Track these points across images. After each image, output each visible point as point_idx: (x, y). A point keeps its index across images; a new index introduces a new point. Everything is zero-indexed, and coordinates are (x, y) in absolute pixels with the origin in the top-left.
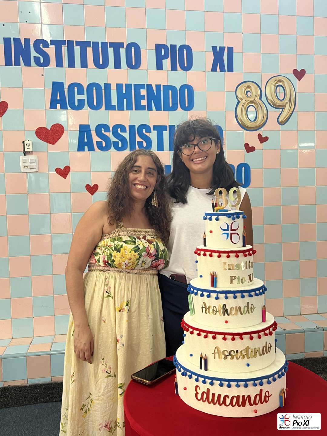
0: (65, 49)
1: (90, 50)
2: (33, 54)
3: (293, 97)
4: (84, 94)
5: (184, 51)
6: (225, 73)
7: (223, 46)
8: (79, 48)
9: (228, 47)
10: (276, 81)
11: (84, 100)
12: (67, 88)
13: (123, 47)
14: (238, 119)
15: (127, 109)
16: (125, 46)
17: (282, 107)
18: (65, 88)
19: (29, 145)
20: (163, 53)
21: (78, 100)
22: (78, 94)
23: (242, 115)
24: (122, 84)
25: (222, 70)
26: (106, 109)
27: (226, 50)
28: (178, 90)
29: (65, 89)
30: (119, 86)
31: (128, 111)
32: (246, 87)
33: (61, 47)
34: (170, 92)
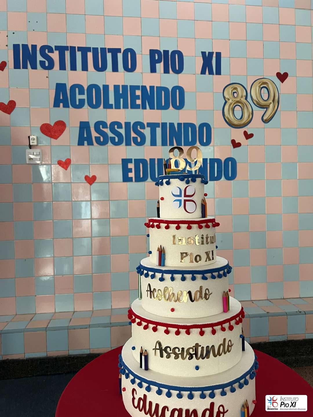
0: (67, 54)
1: (90, 55)
2: (39, 58)
3: (276, 98)
4: (84, 94)
5: (175, 56)
6: (214, 76)
7: (212, 51)
8: (80, 53)
9: (216, 52)
10: (261, 83)
11: (84, 100)
12: (69, 88)
13: (120, 52)
14: (225, 117)
15: (124, 108)
16: (122, 51)
17: (266, 107)
18: (67, 88)
19: (34, 139)
20: (157, 58)
21: (79, 100)
22: (79, 94)
23: (229, 114)
24: (119, 86)
25: (211, 73)
26: (104, 107)
27: (214, 55)
28: (170, 90)
29: (67, 90)
30: (116, 87)
31: (124, 110)
32: (233, 88)
33: (65, 52)
34: (163, 92)
